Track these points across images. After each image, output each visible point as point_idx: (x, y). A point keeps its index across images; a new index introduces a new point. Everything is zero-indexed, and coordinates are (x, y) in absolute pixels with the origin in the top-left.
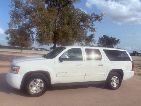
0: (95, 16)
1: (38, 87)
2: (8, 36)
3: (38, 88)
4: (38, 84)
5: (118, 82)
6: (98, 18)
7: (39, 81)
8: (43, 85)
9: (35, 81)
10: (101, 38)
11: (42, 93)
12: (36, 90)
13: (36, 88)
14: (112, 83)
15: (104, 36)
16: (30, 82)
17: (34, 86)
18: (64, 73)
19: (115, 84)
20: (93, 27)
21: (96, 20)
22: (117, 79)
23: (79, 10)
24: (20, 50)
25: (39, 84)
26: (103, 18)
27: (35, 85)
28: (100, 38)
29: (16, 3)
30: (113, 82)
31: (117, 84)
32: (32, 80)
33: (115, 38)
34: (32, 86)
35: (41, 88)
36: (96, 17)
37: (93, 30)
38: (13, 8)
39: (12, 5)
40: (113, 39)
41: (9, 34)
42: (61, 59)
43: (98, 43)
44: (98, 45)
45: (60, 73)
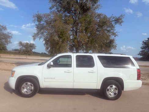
1: (29, 89)
5: (117, 92)
8: (33, 88)
9: (27, 84)
10: (145, 41)
11: (31, 94)
12: (27, 92)
14: (108, 93)
18: (51, 78)
19: (112, 94)
21: (116, 23)
22: (116, 89)
31: (115, 94)
34: (24, 88)
35: (31, 90)
36: (115, 20)
42: (49, 66)
43: (142, 48)
44: (142, 50)
45: (47, 78)
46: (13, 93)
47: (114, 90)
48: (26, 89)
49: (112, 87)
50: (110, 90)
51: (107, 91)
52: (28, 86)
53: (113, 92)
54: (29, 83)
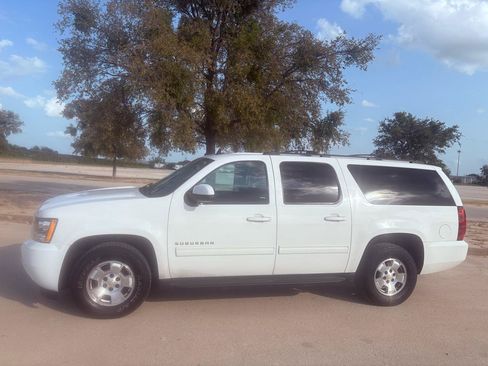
0: (344, 48)
1: (117, 286)
2: (75, 121)
3: (115, 289)
4: (114, 279)
5: (403, 278)
6: (357, 53)
7: (117, 268)
8: (131, 281)
9: (106, 268)
10: (387, 123)
11: (127, 305)
12: (107, 298)
13: (111, 289)
14: (378, 284)
15: (399, 116)
16: (89, 272)
17: (103, 282)
19: (391, 287)
20: (342, 88)
21: (349, 61)
22: (400, 270)
23: (293, 27)
24: (111, 169)
25: (118, 279)
26: (374, 53)
27: (106, 279)
28: (383, 125)
29: (77, 15)
30: (385, 278)
31: (398, 285)
32: (95, 265)
33: (440, 124)
34: (95, 284)
35: (125, 290)
36: (348, 52)
37: (339, 96)
38: (69, 33)
39: (65, 23)
40: (435, 127)
41: (75, 118)
42: (193, 199)
43: (377, 143)
44: (377, 148)
45: (187, 244)
46: (38, 304)
47: (394, 275)
48: (105, 286)
49: (389, 264)
50: (384, 275)
51: (376, 280)
52: (112, 276)
53: (393, 280)
54: (117, 265)
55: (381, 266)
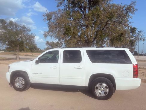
1: (21, 83)
9: (19, 79)
12: (19, 86)
16: (15, 79)
22: (106, 87)
42: (37, 62)
47: (104, 89)
48: (19, 83)
49: (101, 85)
50: (99, 88)
51: (95, 90)
53: (103, 91)
55: (98, 85)
